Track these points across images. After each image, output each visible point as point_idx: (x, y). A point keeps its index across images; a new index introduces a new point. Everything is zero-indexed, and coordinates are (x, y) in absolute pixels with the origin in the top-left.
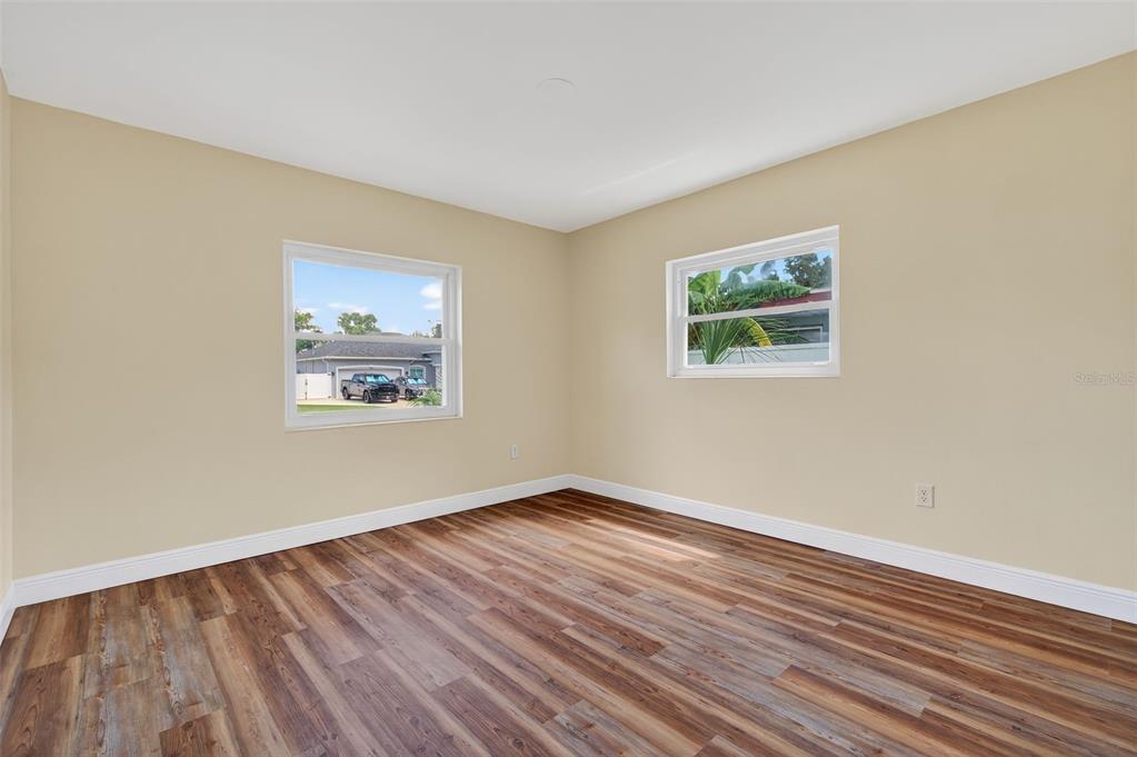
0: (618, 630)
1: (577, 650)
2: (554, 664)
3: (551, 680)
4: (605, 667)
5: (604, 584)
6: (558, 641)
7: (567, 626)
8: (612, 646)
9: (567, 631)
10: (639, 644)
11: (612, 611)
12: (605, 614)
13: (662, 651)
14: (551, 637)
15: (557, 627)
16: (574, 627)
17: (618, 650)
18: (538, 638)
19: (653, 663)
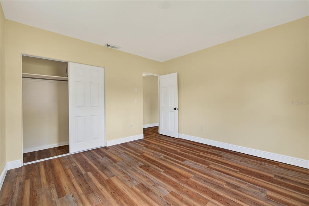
0: (150, 171)
1: (160, 166)
2: (165, 164)
3: (165, 161)
4: (154, 163)
5: (149, 190)
6: (165, 168)
7: (163, 172)
8: (152, 167)
9: (163, 171)
10: (145, 167)
11: (149, 177)
12: (151, 176)
13: (140, 165)
14: (167, 169)
15: (166, 172)
16: (161, 172)
17: (150, 166)
18: (170, 169)
19: (144, 163)
